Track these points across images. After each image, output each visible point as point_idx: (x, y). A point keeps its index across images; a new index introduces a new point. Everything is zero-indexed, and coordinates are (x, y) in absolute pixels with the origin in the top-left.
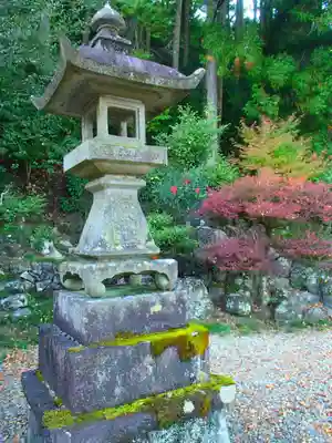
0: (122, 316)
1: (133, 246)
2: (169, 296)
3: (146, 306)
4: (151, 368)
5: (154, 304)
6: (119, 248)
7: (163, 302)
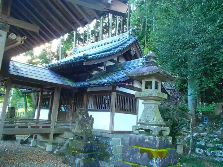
0: (137, 140)
1: (148, 121)
2: (151, 137)
3: (144, 139)
4: (139, 156)
5: (146, 139)
6: (144, 121)
7: (149, 139)
